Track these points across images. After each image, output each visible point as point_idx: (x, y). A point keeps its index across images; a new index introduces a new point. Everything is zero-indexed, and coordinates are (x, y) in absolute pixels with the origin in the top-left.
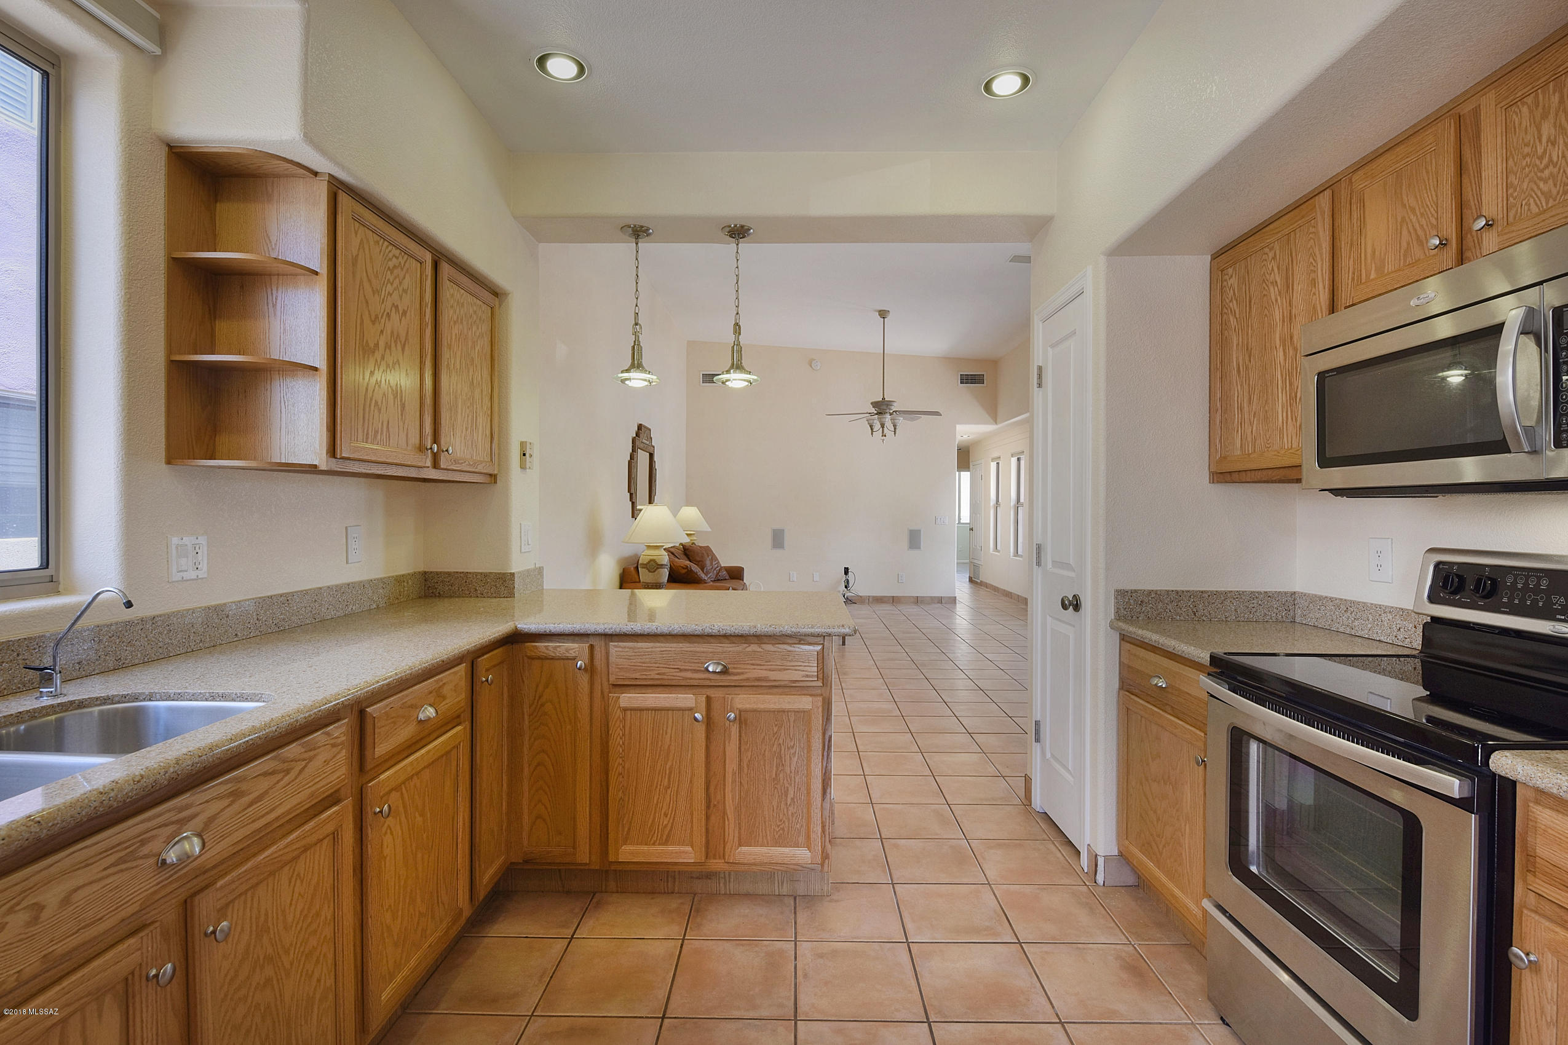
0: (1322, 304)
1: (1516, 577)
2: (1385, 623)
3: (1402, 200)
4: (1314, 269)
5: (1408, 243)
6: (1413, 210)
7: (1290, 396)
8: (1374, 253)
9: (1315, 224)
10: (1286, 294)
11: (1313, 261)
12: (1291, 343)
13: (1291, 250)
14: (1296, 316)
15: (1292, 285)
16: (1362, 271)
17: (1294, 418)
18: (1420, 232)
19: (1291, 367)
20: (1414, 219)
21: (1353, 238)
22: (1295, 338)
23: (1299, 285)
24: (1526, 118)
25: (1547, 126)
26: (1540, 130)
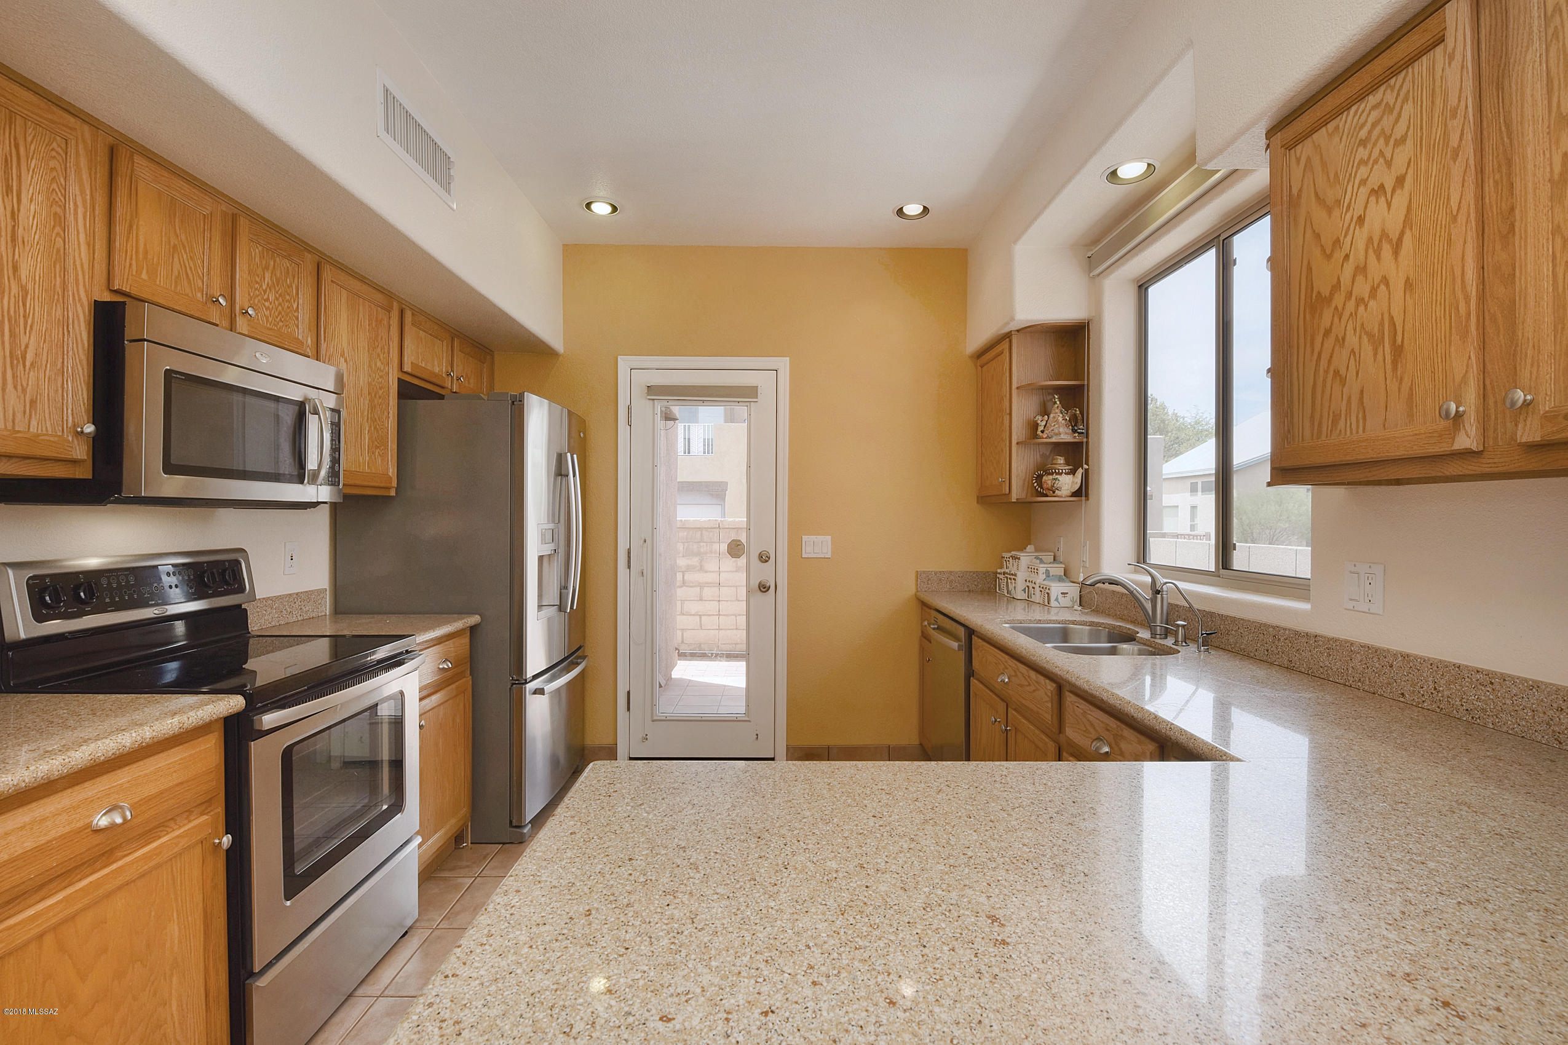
1: (108, 578)
3: (175, 230)
4: (60, 203)
5: (179, 273)
6: (184, 248)
7: (11, 353)
8: (146, 252)
9: (64, 146)
10: (6, 197)
11: (57, 190)
12: (14, 276)
13: (15, 139)
14: (26, 243)
15: (17, 190)
16: (134, 262)
17: (19, 387)
18: (189, 272)
19: (15, 312)
20: (185, 256)
21: (130, 221)
22: (24, 273)
23: (31, 201)
24: (257, 259)
25: (268, 275)
26: (264, 274)
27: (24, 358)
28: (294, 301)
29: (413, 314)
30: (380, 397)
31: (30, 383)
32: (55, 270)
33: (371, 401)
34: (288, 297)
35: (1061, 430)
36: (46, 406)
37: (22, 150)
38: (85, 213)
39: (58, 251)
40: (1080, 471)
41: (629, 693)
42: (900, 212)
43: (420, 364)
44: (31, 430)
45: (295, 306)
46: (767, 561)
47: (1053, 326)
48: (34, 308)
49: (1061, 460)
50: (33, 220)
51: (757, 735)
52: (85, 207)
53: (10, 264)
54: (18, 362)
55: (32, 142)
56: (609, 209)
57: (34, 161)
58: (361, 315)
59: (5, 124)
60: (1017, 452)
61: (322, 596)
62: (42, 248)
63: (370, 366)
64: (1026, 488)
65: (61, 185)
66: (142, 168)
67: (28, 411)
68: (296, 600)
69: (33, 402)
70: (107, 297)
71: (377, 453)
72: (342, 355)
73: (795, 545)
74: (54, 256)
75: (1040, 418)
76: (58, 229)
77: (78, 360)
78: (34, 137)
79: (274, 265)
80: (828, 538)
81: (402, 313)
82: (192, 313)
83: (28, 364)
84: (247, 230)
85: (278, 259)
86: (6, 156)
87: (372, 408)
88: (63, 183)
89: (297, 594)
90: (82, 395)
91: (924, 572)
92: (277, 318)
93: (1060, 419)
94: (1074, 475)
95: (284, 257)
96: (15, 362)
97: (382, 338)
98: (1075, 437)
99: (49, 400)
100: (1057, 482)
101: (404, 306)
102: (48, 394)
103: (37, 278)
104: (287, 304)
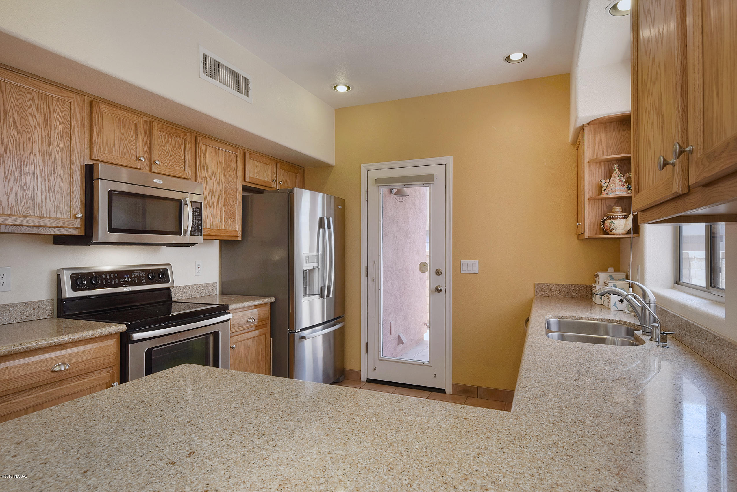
0: (78, 149)
1: (106, 275)
2: (13, 313)
3: (121, 131)
4: (68, 128)
5: (123, 149)
6: (125, 138)
7: (49, 188)
8: (107, 143)
9: (69, 105)
10: (45, 128)
11: (67, 123)
12: (49, 158)
13: (48, 105)
14: (54, 145)
15: (50, 126)
16: (102, 147)
17: (52, 201)
18: (128, 148)
19: (50, 172)
20: (126, 142)
21: (99, 131)
22: (53, 156)
23: (56, 129)
24: (163, 138)
25: (168, 145)
26: (166, 145)
27: (54, 190)
28: (182, 155)
29: (250, 154)
30: (231, 195)
31: (57, 199)
32: (67, 154)
33: (226, 196)
34: (179, 154)
35: (617, 188)
36: (64, 207)
37: (51, 109)
38: (78, 130)
39: (68, 146)
40: (631, 217)
41: (367, 344)
42: (508, 59)
43: (256, 177)
44: (57, 217)
45: (183, 157)
46: (440, 275)
47: (611, 117)
48: (58, 170)
49: (618, 209)
50: (57, 136)
51: (435, 375)
52: (78, 127)
53: (47, 154)
54: (52, 191)
55: (55, 106)
56: (346, 88)
57: (57, 113)
58: (220, 158)
59: (44, 101)
60: (589, 205)
61: (214, 285)
62: (61, 146)
63: (225, 180)
64: (595, 229)
65: (69, 121)
66: (104, 108)
67: (56, 209)
68: (200, 287)
69: (58, 206)
70: (90, 162)
71: (230, 221)
72: (209, 177)
73: (457, 267)
74: (66, 149)
75: (603, 181)
76: (68, 138)
77: (76, 189)
78: (56, 104)
79: (171, 141)
80: (477, 262)
81: (245, 154)
82: (129, 165)
83: (56, 192)
84: (156, 127)
85: (173, 138)
86: (45, 113)
87: (227, 200)
88: (69, 119)
89: (201, 284)
90: (78, 202)
91: (539, 284)
92: (173, 163)
93: (617, 181)
94: (627, 219)
95: (177, 136)
96: (50, 191)
97: (232, 167)
98: (628, 193)
99: (65, 205)
100: (613, 224)
101: (246, 151)
102: (64, 203)
103: (59, 158)
104: (178, 157)
